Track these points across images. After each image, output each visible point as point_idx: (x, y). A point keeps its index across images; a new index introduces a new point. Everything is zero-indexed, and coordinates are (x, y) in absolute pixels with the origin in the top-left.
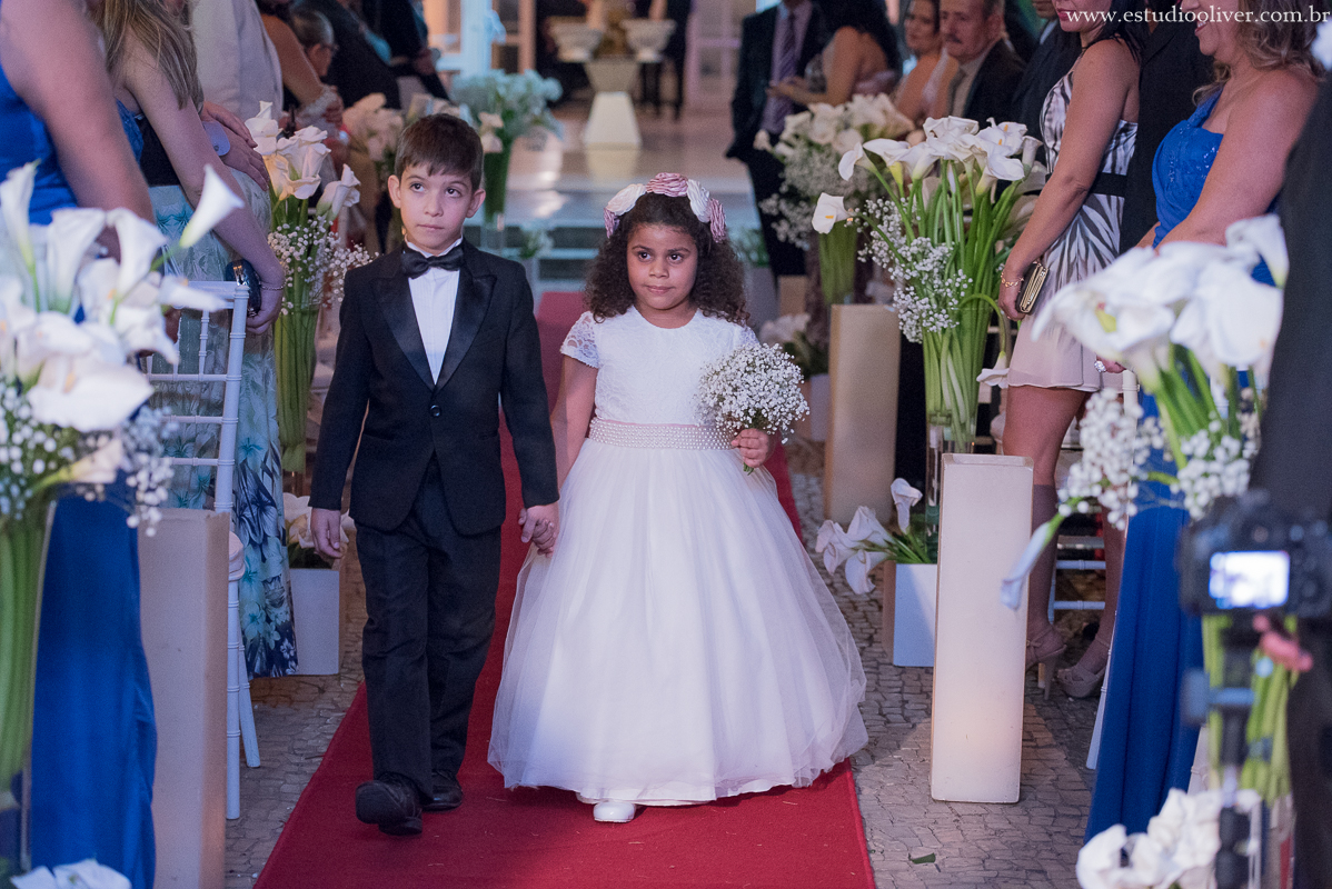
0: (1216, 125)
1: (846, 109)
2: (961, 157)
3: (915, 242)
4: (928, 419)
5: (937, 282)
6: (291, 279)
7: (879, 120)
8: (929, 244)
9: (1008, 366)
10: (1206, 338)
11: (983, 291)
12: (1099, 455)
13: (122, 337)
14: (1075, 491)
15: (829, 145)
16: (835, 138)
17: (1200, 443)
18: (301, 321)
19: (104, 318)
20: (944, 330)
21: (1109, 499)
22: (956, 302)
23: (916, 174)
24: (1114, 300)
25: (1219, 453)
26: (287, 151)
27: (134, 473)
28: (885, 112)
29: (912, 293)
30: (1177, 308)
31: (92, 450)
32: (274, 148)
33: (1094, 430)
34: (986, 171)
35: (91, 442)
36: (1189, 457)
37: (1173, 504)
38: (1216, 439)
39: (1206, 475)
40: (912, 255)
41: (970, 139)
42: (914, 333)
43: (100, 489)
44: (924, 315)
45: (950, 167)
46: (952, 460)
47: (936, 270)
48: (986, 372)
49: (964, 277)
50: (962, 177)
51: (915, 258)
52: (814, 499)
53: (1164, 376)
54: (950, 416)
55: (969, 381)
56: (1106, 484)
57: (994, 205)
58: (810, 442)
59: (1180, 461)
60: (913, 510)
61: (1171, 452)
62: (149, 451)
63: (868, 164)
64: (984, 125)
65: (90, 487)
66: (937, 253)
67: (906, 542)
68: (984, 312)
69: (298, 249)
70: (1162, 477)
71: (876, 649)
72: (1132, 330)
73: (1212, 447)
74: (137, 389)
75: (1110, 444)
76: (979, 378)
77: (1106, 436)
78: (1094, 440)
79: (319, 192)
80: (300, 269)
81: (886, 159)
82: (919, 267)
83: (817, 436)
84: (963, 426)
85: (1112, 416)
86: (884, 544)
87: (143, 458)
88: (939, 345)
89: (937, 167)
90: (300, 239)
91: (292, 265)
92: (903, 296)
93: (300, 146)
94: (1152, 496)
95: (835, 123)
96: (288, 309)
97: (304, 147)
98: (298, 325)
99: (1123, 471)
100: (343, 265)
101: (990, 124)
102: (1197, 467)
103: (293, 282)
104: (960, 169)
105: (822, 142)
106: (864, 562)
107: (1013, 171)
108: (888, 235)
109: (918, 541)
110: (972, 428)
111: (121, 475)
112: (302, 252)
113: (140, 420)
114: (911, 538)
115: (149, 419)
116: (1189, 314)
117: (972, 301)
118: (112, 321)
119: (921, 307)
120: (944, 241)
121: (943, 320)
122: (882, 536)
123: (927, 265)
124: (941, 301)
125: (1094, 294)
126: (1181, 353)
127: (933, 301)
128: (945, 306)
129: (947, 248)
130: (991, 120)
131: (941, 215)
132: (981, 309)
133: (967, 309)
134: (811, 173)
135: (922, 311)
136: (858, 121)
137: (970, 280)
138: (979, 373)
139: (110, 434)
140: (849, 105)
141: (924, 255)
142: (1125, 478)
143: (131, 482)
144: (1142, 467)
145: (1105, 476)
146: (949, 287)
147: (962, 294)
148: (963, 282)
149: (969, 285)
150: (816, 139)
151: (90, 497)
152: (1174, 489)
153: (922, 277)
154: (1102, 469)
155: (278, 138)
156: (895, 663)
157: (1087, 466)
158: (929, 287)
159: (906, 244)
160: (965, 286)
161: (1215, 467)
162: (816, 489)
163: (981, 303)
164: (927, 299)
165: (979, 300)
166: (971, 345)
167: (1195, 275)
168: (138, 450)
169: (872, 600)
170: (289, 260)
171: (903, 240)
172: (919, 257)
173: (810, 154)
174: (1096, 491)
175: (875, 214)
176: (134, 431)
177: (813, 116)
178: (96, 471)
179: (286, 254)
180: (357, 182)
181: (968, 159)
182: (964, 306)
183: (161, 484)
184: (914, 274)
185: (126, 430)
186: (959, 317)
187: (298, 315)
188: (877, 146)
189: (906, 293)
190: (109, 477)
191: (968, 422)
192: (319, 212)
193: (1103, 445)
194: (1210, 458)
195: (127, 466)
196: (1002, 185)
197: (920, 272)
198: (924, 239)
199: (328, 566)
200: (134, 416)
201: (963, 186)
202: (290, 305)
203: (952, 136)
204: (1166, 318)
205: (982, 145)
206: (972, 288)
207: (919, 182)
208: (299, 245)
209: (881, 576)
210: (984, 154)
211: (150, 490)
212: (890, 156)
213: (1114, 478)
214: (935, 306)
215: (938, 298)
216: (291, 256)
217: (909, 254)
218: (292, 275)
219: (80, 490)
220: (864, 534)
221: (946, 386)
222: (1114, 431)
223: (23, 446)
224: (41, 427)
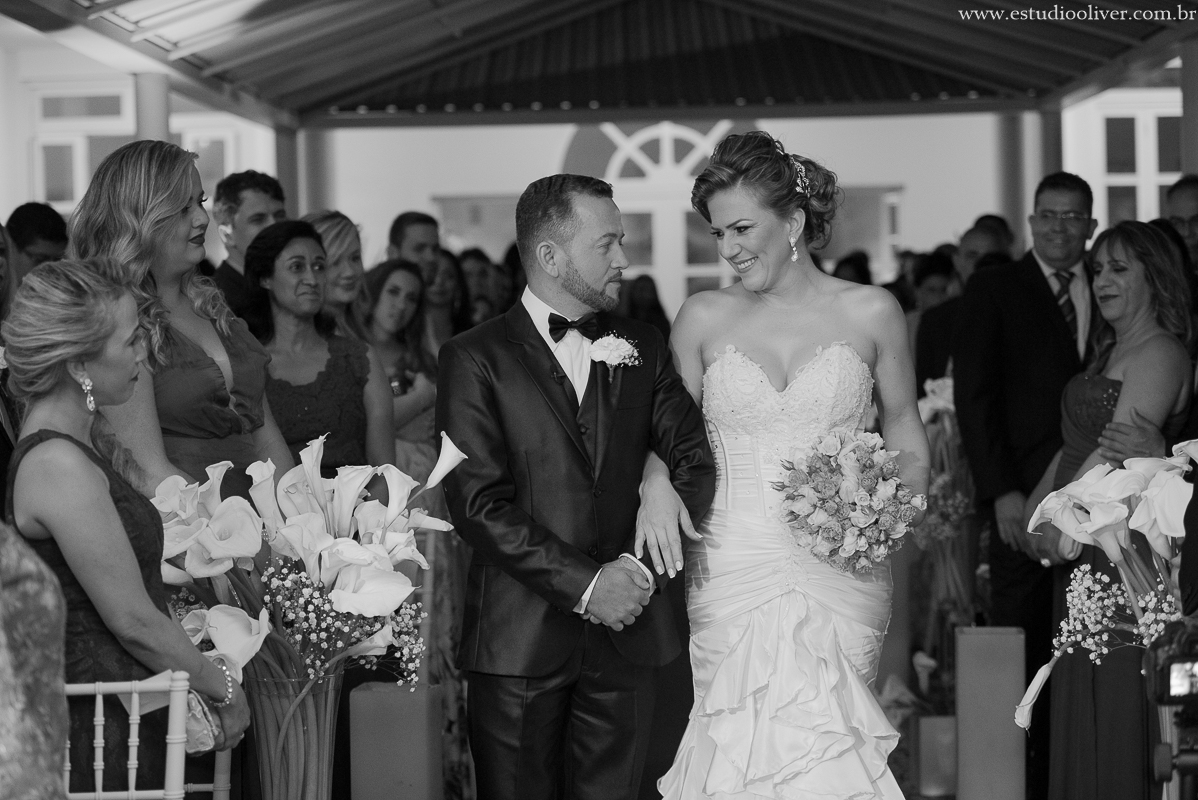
10: (1153, 525)
12: (1080, 612)
13: (390, 552)
14: (1064, 640)
17: (1150, 600)
19: (375, 541)
21: (1089, 643)
24: (1086, 500)
25: (1165, 606)
27: (400, 648)
30: (1131, 503)
31: (370, 634)
33: (1075, 594)
35: (366, 628)
36: (1144, 610)
38: (1162, 597)
39: (1156, 622)
43: (375, 660)
45: (945, 417)
46: (962, 632)
47: (939, 494)
49: (961, 499)
53: (1124, 552)
54: (954, 604)
55: (968, 577)
56: (1085, 633)
59: (1138, 613)
60: (931, 675)
61: (1131, 608)
62: (409, 634)
66: (939, 481)
67: (927, 701)
70: (1126, 627)
72: (1099, 519)
73: (1160, 602)
74: (405, 588)
75: (1088, 603)
76: (976, 574)
77: (1085, 597)
78: (1076, 601)
84: (965, 611)
85: (1088, 582)
86: (911, 703)
87: (405, 638)
88: (944, 551)
89: (935, 418)
99: (1097, 622)
102: (1149, 617)
109: (937, 698)
111: (391, 649)
113: (402, 611)
114: (930, 698)
116: (1140, 509)
118: (382, 541)
122: (908, 697)
125: (1070, 497)
139: (382, 621)
142: (1099, 627)
143: (398, 655)
144: (1111, 619)
145: (1085, 627)
152: (1135, 633)
154: (1083, 621)
156: (923, 794)
157: (1071, 621)
167: (1147, 479)
168: (402, 632)
174: (1079, 638)
176: (399, 619)
178: (373, 647)
183: (417, 656)
185: (394, 620)
186: (959, 528)
190: (383, 652)
193: (1083, 604)
194: (1158, 610)
195: (394, 644)
200: (399, 609)
204: (1124, 510)
211: (410, 661)
213: (1093, 629)
221: (951, 581)
222: (1090, 593)
223: (327, 630)
224: (338, 616)
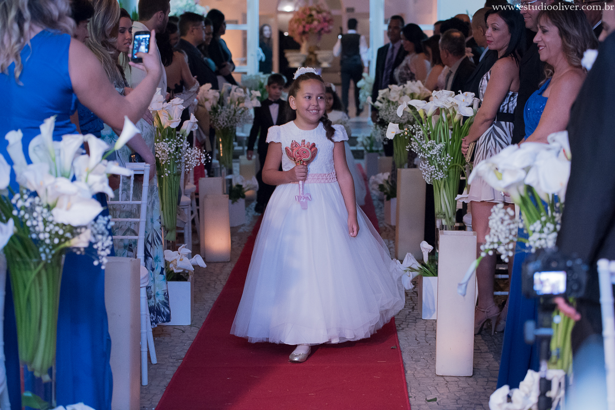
0: (546, 94)
1: (404, 87)
2: (448, 107)
3: (429, 142)
4: (436, 216)
5: (438, 159)
6: (169, 161)
7: (417, 91)
8: (435, 143)
9: (468, 193)
10: (538, 183)
11: (458, 163)
12: (497, 231)
13: (90, 187)
14: (487, 246)
15: (397, 102)
16: (399, 99)
17: (537, 226)
18: (174, 178)
19: (83, 179)
20: (442, 179)
21: (501, 249)
22: (446, 167)
23: (429, 114)
24: (501, 167)
25: (546, 230)
26: (167, 108)
27: (96, 243)
28: (420, 88)
29: (428, 164)
30: (527, 170)
31: (79, 234)
32: (162, 107)
33: (494, 221)
34: (458, 113)
35: (79, 230)
36: (534, 231)
37: (526, 251)
38: (544, 224)
39: (540, 239)
40: (428, 147)
41: (451, 100)
42: (429, 180)
43: (82, 250)
44: (433, 173)
45: (443, 111)
46: (443, 233)
47: (438, 154)
48: (459, 196)
49: (449, 157)
50: (448, 115)
51: (429, 149)
52: (391, 250)
53: (522, 198)
54: (445, 215)
55: (452, 200)
56: (499, 243)
57: (462, 126)
58: (391, 226)
59: (530, 233)
60: (429, 254)
61: (526, 230)
62: (103, 234)
63: (409, 110)
64: (457, 93)
65: (78, 249)
66: (438, 147)
67: (427, 268)
68: (458, 171)
69: (172, 149)
70: (523, 240)
71: (415, 312)
72: (508, 179)
73: (543, 227)
74: (97, 208)
75: (501, 226)
76: (456, 199)
77: (499, 223)
78: (494, 225)
79: (181, 124)
80: (173, 157)
81: (417, 108)
82: (431, 153)
83: (393, 224)
84: (450, 219)
85: (501, 215)
86: (418, 269)
87: (100, 237)
88: (439, 185)
89: (438, 111)
90: (173, 145)
91: (170, 155)
92: (424, 165)
93: (172, 106)
94: (519, 248)
95: (399, 93)
96: (168, 174)
97: (174, 107)
98: (172, 180)
99: (506, 238)
100: (189, 155)
101: (459, 93)
102: (536, 236)
103: (170, 162)
104: (447, 112)
105: (394, 101)
106: (409, 276)
107: (469, 112)
108: (418, 140)
109: (432, 267)
110: (454, 219)
111: (91, 244)
112: (173, 150)
113: (99, 221)
114: (429, 266)
115: (102, 220)
116: (532, 172)
117: (453, 167)
118: (87, 180)
119: (431, 169)
120: (441, 142)
121: (441, 175)
122: (417, 265)
123: (434, 152)
124: (440, 167)
125: (493, 164)
126: (529, 189)
127: (437, 166)
128: (442, 169)
129: (442, 145)
130: (460, 91)
131: (440, 131)
132: (457, 170)
133: (451, 170)
134: (389, 113)
135: (432, 171)
136: (409, 92)
137: (452, 158)
138: (456, 196)
139: (86, 227)
140: (405, 85)
141: (433, 148)
142: (507, 241)
143: (95, 246)
144: (515, 236)
145: (499, 240)
146: (443, 161)
147: (449, 164)
148: (450, 158)
149: (452, 160)
150: (391, 99)
151: (78, 253)
152: (527, 245)
153: (432, 157)
154: (498, 237)
155: (163, 103)
156: (423, 318)
157: (492, 236)
158: (435, 161)
159: (425, 143)
160: (450, 160)
161: (544, 236)
162: (392, 245)
163: (457, 167)
164: (434, 166)
165: (456, 166)
166: (453, 185)
167: (535, 156)
168: (98, 234)
169: (414, 292)
170: (168, 153)
171: (424, 142)
172: (431, 148)
173: (389, 105)
174: (496, 246)
175: (412, 131)
176: (96, 226)
177: (390, 90)
178: (80, 242)
179: (167, 151)
180: (196, 120)
181: (450, 108)
182: (450, 169)
183: (107, 247)
184: (429, 156)
185: (93, 226)
186: (448, 173)
187: (172, 176)
188: (414, 103)
189: (425, 164)
190: (86, 245)
191: (452, 218)
192: (181, 133)
193: (498, 227)
194: (541, 232)
195: (93, 240)
196: (465, 118)
197: (431, 155)
198: (433, 141)
199: (186, 280)
200: (96, 219)
201: (449, 119)
202: (169, 172)
203: (443, 98)
204: (522, 173)
205: (456, 102)
206: (453, 161)
207: (431, 117)
208: (172, 147)
209: (417, 282)
210: (457, 105)
211: (103, 250)
212: (418, 107)
213: (502, 240)
214: (437, 169)
215: (439, 165)
216: (169, 152)
217: (426, 147)
218: (170, 160)
219: (75, 250)
220: (409, 264)
221: (443, 202)
222: (502, 221)
223: (50, 232)
224: (57, 225)
